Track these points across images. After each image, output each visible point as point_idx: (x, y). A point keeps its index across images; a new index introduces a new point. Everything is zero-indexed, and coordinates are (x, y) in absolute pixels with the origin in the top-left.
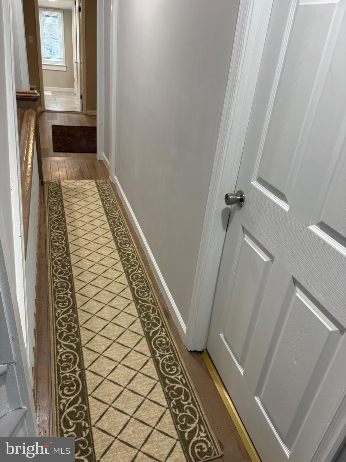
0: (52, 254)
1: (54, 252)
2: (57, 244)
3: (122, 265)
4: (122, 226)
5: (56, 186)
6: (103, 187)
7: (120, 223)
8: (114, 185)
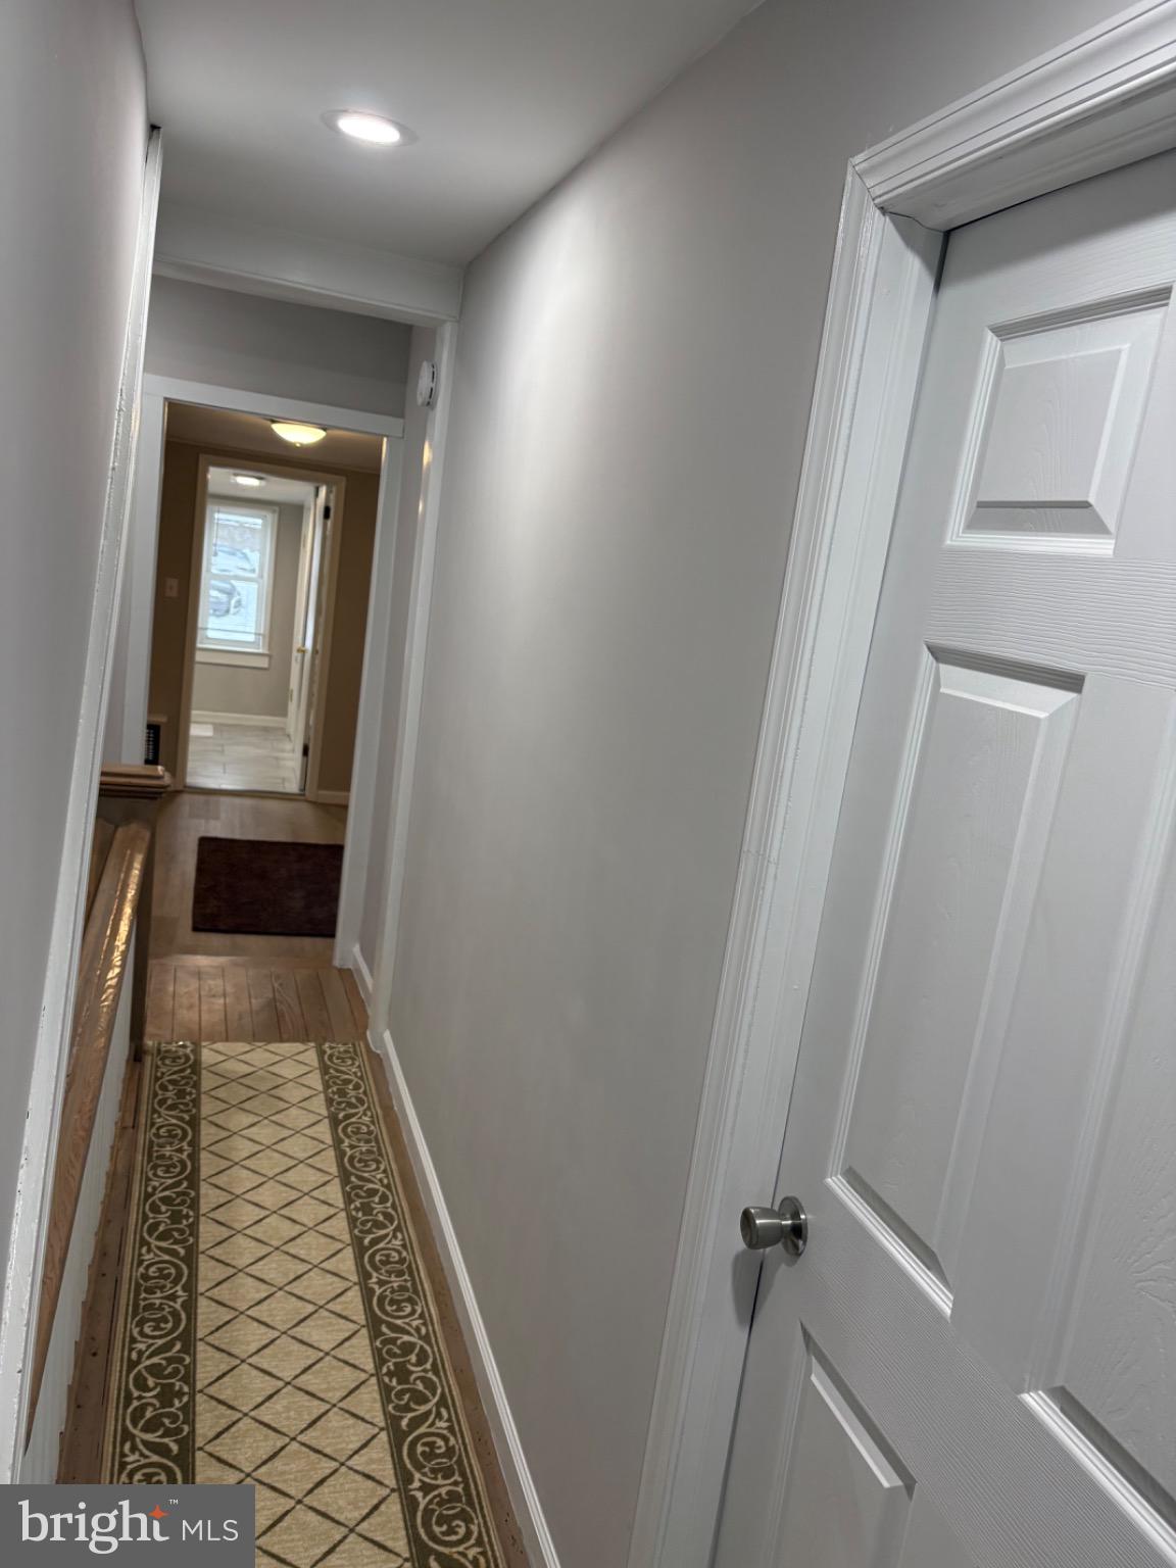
0: (133, 1340)
1: (142, 1333)
2: (156, 1299)
3: (377, 1396)
4: (392, 1228)
5: (184, 1063)
6: (342, 1072)
7: (387, 1216)
8: (378, 1062)
